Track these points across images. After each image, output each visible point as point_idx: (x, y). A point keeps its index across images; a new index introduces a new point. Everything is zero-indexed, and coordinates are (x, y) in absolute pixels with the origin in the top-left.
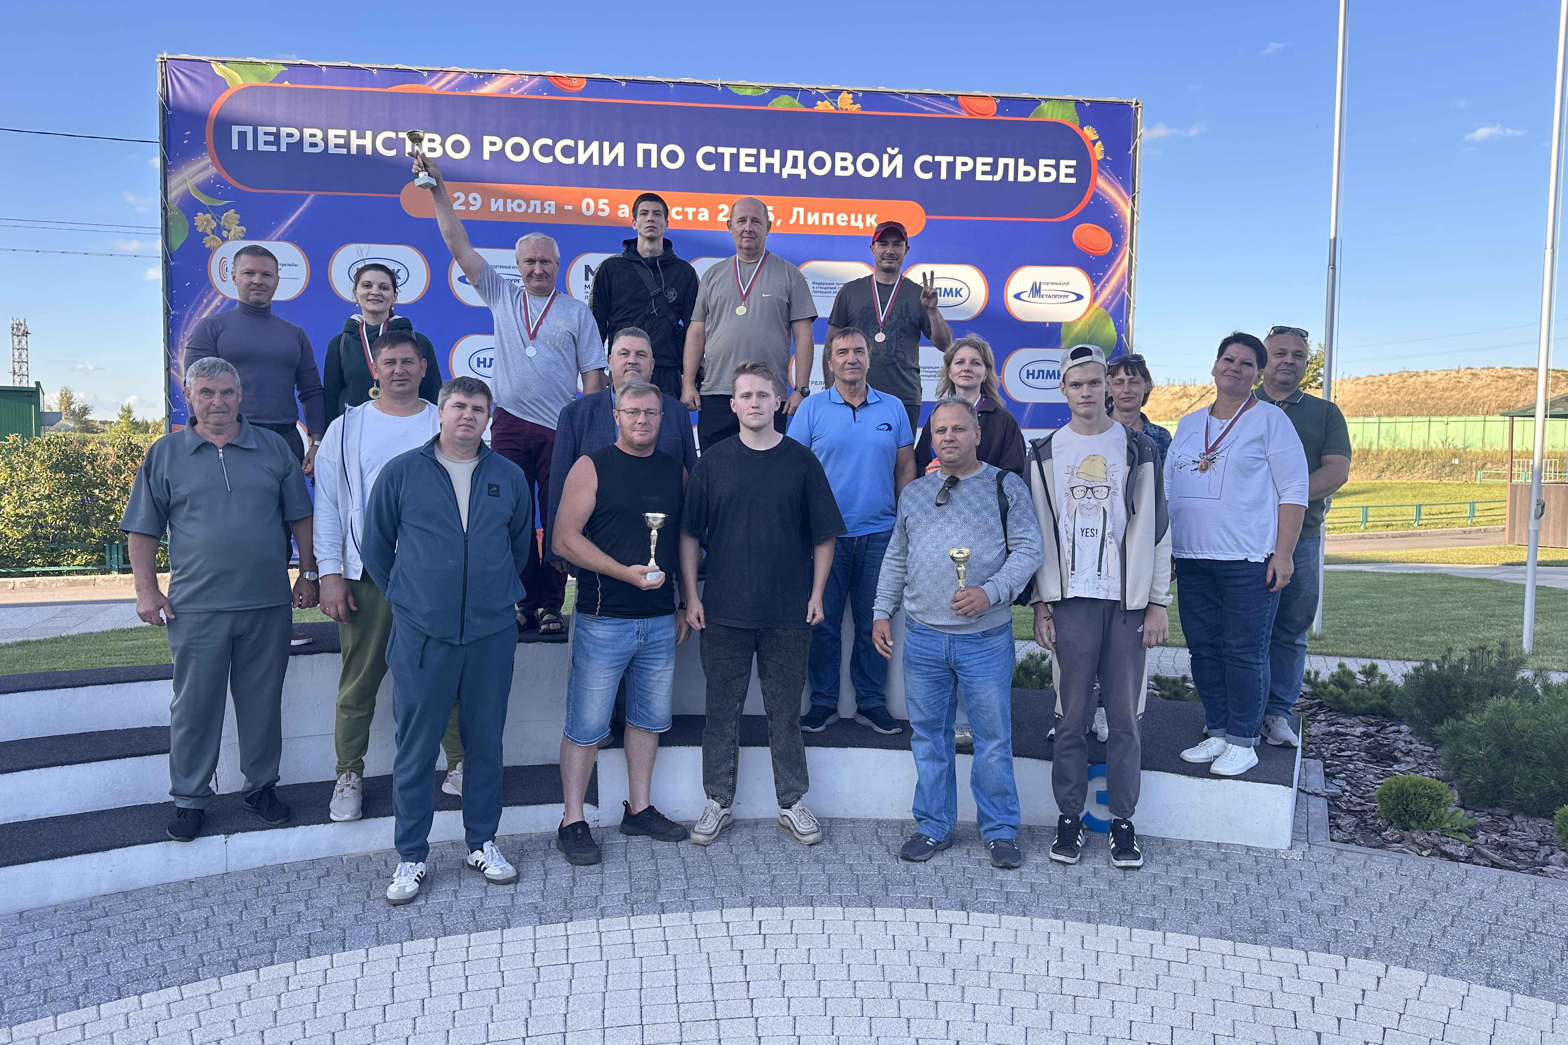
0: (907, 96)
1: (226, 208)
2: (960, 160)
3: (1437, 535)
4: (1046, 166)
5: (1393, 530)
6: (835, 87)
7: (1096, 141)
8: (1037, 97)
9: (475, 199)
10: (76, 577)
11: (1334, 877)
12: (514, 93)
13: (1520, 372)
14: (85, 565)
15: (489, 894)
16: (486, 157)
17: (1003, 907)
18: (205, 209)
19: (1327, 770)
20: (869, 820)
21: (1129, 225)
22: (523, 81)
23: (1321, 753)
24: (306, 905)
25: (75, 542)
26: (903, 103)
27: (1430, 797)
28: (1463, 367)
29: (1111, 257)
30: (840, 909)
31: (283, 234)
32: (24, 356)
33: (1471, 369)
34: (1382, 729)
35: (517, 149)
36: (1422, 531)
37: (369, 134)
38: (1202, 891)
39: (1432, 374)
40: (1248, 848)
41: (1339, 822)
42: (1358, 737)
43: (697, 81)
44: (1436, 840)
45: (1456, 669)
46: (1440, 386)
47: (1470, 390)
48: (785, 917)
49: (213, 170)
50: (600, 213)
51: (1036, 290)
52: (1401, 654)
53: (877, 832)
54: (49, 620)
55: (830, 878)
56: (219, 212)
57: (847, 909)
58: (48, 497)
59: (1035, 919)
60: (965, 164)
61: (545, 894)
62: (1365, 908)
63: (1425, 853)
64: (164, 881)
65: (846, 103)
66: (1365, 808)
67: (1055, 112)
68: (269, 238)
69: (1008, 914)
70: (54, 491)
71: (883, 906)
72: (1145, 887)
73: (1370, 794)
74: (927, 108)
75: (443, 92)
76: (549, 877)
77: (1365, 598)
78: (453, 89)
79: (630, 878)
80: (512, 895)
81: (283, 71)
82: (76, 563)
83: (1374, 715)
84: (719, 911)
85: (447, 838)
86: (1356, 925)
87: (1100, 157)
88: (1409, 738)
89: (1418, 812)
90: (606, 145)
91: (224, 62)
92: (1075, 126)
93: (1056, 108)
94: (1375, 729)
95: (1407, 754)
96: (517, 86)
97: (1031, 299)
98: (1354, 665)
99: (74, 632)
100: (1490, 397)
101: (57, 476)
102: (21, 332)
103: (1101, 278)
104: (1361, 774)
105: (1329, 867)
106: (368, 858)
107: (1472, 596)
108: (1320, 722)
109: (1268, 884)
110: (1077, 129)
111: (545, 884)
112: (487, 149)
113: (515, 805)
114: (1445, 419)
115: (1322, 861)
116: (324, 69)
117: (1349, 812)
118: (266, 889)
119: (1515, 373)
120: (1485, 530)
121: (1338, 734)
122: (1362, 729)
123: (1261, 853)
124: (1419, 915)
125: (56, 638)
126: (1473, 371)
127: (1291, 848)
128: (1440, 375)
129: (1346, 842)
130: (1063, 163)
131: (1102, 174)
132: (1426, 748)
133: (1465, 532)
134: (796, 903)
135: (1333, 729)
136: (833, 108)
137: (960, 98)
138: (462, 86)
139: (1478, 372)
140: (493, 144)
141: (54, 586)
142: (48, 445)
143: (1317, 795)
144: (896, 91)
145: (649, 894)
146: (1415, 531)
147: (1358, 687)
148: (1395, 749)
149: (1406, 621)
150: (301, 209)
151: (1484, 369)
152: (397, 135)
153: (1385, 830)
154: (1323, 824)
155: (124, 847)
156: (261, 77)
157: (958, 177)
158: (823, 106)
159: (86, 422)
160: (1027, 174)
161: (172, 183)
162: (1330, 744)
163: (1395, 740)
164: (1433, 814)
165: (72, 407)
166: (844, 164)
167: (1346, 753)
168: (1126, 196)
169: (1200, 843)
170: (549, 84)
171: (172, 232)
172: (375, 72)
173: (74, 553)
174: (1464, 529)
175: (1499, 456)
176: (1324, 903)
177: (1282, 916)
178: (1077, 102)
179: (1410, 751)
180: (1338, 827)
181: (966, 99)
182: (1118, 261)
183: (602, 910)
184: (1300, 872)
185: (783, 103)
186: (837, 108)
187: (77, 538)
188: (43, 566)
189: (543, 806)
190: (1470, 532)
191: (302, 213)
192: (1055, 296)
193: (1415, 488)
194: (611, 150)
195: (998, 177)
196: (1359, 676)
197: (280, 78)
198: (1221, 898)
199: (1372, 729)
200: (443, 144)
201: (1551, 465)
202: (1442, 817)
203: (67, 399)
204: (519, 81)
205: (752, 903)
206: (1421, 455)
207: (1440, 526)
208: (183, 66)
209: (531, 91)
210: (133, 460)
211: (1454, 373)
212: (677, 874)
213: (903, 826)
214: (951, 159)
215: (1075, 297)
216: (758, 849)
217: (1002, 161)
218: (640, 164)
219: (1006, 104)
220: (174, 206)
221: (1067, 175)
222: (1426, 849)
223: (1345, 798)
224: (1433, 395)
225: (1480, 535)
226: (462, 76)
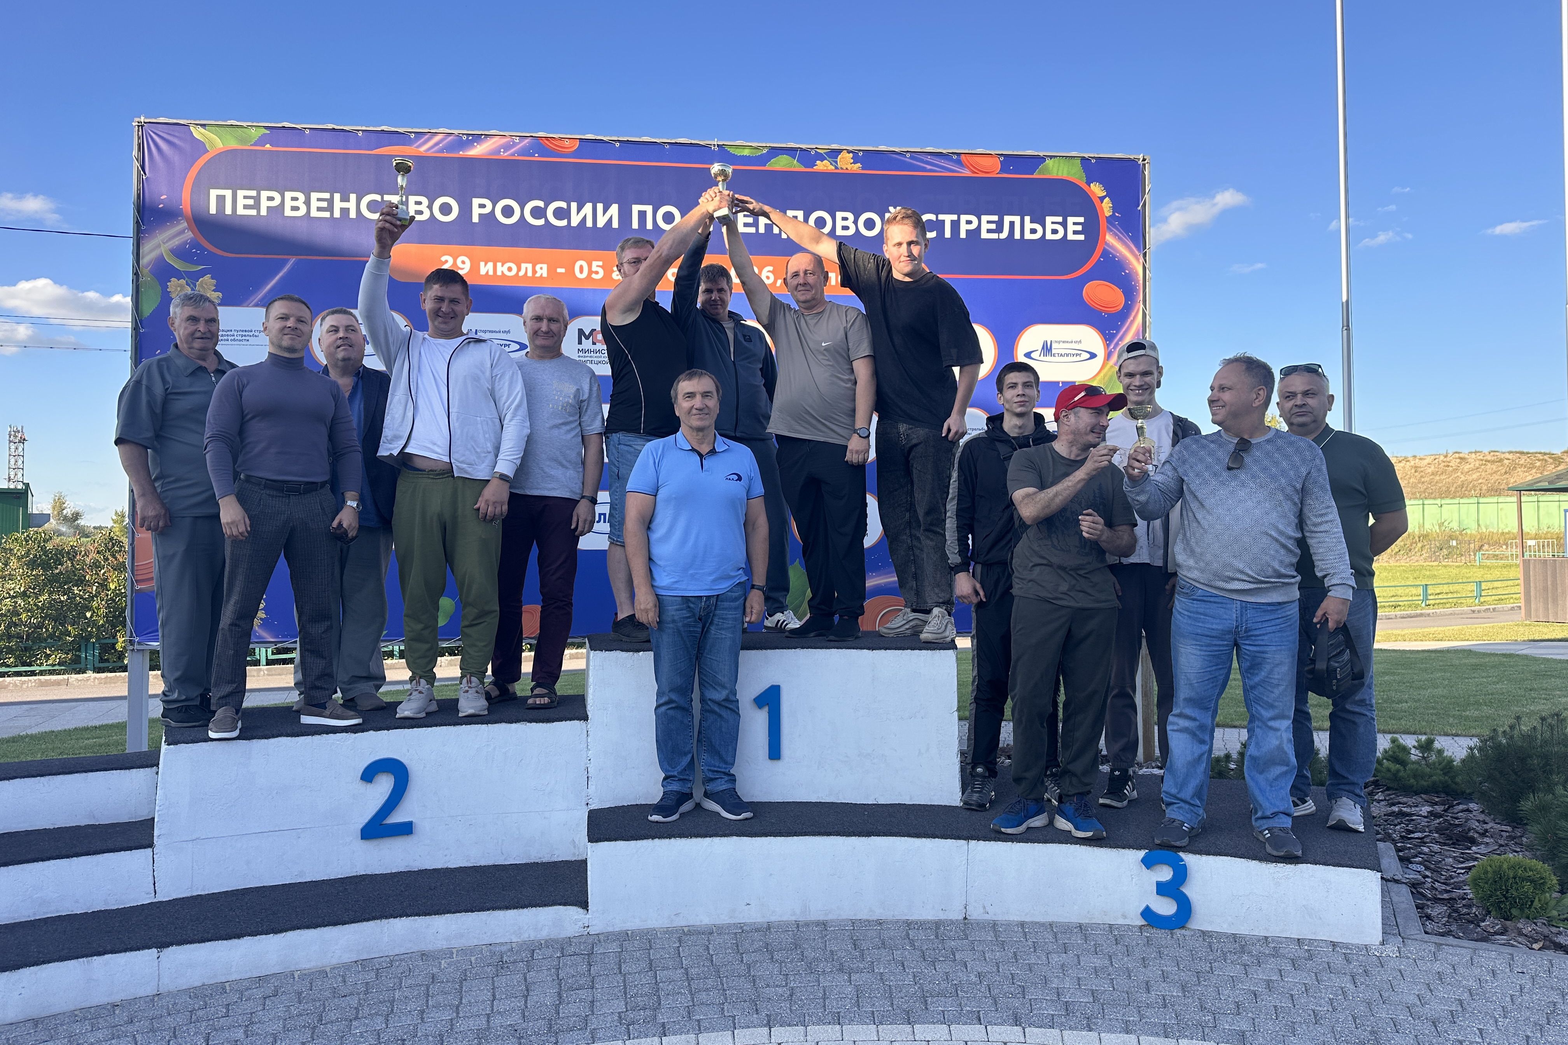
0: (908, 155)
1: (202, 273)
2: (964, 218)
3: (1446, 615)
4: (1053, 223)
5: (1401, 610)
6: (835, 146)
7: (1104, 197)
8: (1041, 154)
9: (463, 262)
10: (47, 677)
11: (1440, 975)
12: (504, 155)
13: (1507, 456)
14: (59, 664)
15: (461, 1015)
16: (475, 219)
17: (1064, 1020)
18: (179, 275)
19: (1401, 854)
20: (897, 921)
21: (1141, 282)
22: (514, 142)
23: (1389, 835)
24: (246, 1032)
25: (49, 640)
26: (905, 161)
27: (1532, 881)
28: (1450, 452)
29: (1125, 313)
30: (873, 1027)
31: (261, 300)
32: (20, 462)
33: (1459, 453)
34: (1449, 808)
35: (508, 212)
36: (1431, 611)
37: (353, 197)
38: (1292, 996)
39: (1420, 459)
40: (1334, 945)
41: (1429, 911)
42: (1425, 817)
43: (693, 142)
44: (1546, 931)
45: (1529, 738)
46: (1430, 470)
47: (1459, 474)
48: (809, 1038)
49: (189, 235)
50: (594, 276)
51: (1047, 349)
52: (1448, 729)
53: (908, 935)
54: (11, 719)
55: (857, 988)
56: (193, 277)
57: (880, 1027)
58: (24, 595)
59: (1102, 1035)
60: (969, 222)
61: (526, 1014)
62: (1486, 1013)
63: (1535, 946)
64: (84, 1005)
65: (846, 162)
66: (1454, 895)
67: (1061, 169)
68: (247, 303)
69: (1071, 1028)
70: (30, 588)
71: (924, 1023)
72: (1226, 992)
73: (1455, 880)
74: (929, 167)
75: (430, 154)
76: (531, 993)
77: (1393, 674)
78: (441, 151)
79: (625, 993)
80: (488, 1015)
81: (264, 134)
82: (50, 662)
83: (1437, 793)
84: (730, 1033)
85: (415, 949)
86: (1481, 1033)
87: (1108, 213)
88: (1482, 817)
89: (1520, 899)
90: (600, 206)
91: (203, 126)
92: (1082, 183)
93: (1062, 165)
94: (1442, 808)
95: (1484, 834)
96: (507, 147)
97: (1042, 358)
98: (1409, 741)
99: (34, 731)
100: (1480, 481)
101: (34, 573)
102: (18, 439)
103: (1114, 335)
104: (1437, 858)
105: (1432, 964)
106: (323, 973)
107: (1505, 671)
108: (1379, 801)
109: (1367, 986)
110: (1084, 186)
111: (526, 1002)
112: (476, 212)
113: (494, 909)
114: (1438, 501)
115: (1423, 958)
116: (307, 132)
117: (1436, 900)
118: (200, 1013)
119: (1503, 456)
120: (1494, 609)
121: (1402, 814)
122: (1429, 809)
123: (1351, 949)
124: (1552, 1021)
125: (14, 738)
126: (1461, 455)
127: (1382, 944)
128: (1429, 460)
129: (1442, 935)
130: (1071, 220)
131: (1112, 231)
132: (1504, 828)
133: (1474, 611)
134: (820, 1022)
135: (1395, 809)
136: (833, 168)
137: (963, 156)
138: (450, 148)
139: (1466, 456)
140: (482, 206)
141: (25, 686)
142: (27, 541)
143: (1397, 881)
144: (897, 150)
145: (648, 1012)
146: (1423, 611)
147: (1414, 763)
148: (1469, 830)
149: (1444, 696)
150: (281, 274)
151: (1471, 453)
152: (382, 198)
153: (1484, 921)
154: (1413, 915)
155: (38, 965)
156: (242, 140)
157: (963, 235)
158: (823, 166)
159: (78, 526)
160: (1033, 231)
161: (145, 248)
162: (1396, 825)
163: (1467, 820)
164: (1537, 899)
165: (65, 512)
166: (845, 223)
167: (1416, 835)
168: (1137, 252)
169: (1278, 940)
170: (540, 145)
171: (144, 299)
172: (360, 134)
173: (48, 652)
174: (1473, 608)
175: (1495, 538)
176: (1437, 1008)
177: (1393, 1026)
178: (1083, 159)
179: (1486, 831)
180: (1429, 917)
181: (968, 157)
182: (1132, 318)
183: (593, 1032)
184: (1400, 971)
185: (782, 163)
186: (836, 168)
187: (52, 636)
188: (16, 666)
189: (525, 910)
190: (1479, 611)
191: (282, 278)
192: (1067, 355)
193: (1414, 570)
194: (605, 211)
195: (1004, 235)
196: (1413, 751)
197: (261, 141)
198: (1317, 1004)
199: (1439, 809)
200: (430, 207)
201: (1548, 545)
202: (1547, 904)
203: (60, 505)
204: (509, 142)
205: (769, 1021)
206: (1417, 538)
207: (1448, 606)
208: (160, 130)
209: (523, 152)
210: (114, 556)
211: (1442, 458)
212: (680, 988)
213: (938, 928)
214: (955, 217)
215: (1088, 356)
216: (772, 957)
217: (1007, 219)
218: (635, 225)
219: (1009, 161)
220: (146, 271)
221: (1075, 232)
222: (1536, 941)
223: (1428, 885)
224: (1423, 480)
225: (1488, 614)
226: (451, 138)
